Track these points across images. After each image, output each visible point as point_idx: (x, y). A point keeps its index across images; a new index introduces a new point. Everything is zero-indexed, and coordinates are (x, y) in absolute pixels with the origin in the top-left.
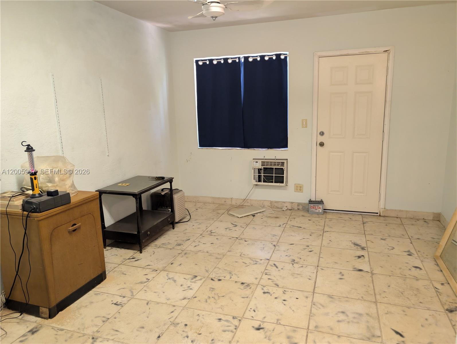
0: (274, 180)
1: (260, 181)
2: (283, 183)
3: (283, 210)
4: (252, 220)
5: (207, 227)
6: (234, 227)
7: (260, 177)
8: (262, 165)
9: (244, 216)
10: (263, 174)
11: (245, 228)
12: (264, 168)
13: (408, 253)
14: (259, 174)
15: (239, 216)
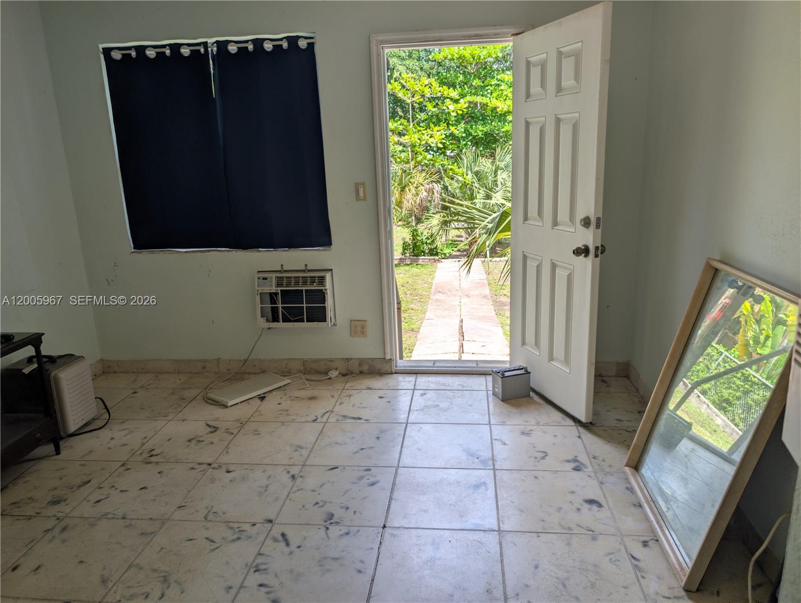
0: (305, 316)
1: (275, 319)
2: (326, 321)
3: (328, 377)
4: (256, 411)
5: (145, 441)
6: (210, 435)
7: (274, 311)
8: (278, 285)
9: (240, 402)
10: (282, 304)
11: (236, 435)
12: (281, 290)
13: (573, 465)
14: (271, 304)
15: (228, 403)
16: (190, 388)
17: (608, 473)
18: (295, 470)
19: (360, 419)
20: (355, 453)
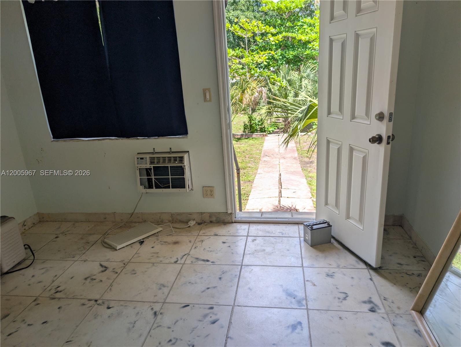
0: (171, 184)
1: (150, 187)
2: (185, 188)
3: (188, 226)
4: (136, 254)
5: (55, 279)
6: (101, 274)
7: (150, 180)
8: (152, 163)
9: (126, 246)
10: (154, 176)
11: (119, 274)
12: (153, 167)
14: (147, 176)
15: (117, 247)
16: (94, 234)
17: (398, 314)
18: (157, 307)
19: (208, 261)
20: (202, 292)
